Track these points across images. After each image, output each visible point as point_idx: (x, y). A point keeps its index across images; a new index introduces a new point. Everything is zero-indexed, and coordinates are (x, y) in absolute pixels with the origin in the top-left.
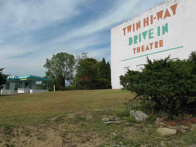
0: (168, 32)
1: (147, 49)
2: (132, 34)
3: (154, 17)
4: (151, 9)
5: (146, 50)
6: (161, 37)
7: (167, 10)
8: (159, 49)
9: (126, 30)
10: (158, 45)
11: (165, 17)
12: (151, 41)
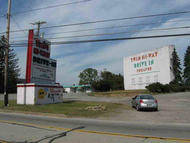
0: (153, 64)
1: (144, 70)
2: (136, 62)
4: (146, 51)
6: (151, 66)
7: (153, 54)
8: (150, 71)
9: (133, 60)
10: (149, 69)
11: (152, 57)
12: (146, 67)
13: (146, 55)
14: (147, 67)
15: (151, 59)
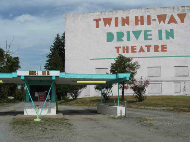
0: (174, 39)
1: (142, 50)
2: (113, 29)
3: (152, 18)
4: (147, 9)
5: (140, 52)
6: (164, 41)
7: (172, 16)
8: (160, 53)
9: (101, 23)
10: (160, 49)
11: (169, 23)
12: (148, 43)
13: (149, 17)
14: (152, 43)
15: (165, 26)
